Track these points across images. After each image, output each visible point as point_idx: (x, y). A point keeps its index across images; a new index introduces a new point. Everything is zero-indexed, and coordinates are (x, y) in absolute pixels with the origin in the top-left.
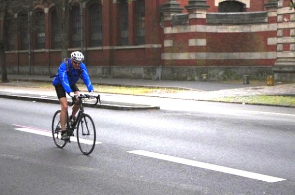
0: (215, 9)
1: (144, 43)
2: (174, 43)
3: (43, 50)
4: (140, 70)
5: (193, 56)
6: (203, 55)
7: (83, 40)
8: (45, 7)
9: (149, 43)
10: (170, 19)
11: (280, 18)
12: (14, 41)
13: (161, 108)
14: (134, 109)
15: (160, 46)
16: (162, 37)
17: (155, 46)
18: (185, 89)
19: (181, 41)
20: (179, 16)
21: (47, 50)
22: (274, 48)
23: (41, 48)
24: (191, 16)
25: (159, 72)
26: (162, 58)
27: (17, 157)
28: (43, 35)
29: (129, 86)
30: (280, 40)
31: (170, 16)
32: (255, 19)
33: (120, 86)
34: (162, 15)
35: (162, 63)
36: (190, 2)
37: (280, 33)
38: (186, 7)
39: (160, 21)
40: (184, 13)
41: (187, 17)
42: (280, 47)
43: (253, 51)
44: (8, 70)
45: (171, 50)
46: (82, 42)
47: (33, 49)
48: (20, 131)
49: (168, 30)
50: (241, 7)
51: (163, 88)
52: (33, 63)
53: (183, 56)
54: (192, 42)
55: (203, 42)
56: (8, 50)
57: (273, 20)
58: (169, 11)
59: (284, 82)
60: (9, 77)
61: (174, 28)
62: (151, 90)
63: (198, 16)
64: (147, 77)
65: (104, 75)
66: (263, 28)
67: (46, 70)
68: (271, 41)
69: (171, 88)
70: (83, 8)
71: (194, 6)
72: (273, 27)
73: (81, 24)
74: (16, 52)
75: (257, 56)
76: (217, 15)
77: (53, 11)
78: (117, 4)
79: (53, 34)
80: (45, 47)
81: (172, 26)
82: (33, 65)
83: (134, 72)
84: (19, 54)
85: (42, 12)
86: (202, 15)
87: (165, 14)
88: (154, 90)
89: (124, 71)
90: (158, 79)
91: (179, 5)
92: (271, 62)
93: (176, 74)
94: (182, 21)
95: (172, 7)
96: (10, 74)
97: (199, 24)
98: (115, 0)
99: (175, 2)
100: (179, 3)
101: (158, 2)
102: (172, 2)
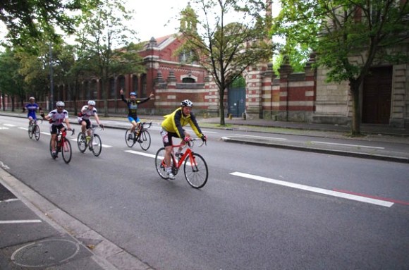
0: (180, 81)
2: (160, 97)
4: (144, 110)
5: (169, 104)
6: (174, 104)
8: (97, 79)
10: (158, 85)
11: (210, 87)
12: (82, 96)
15: (154, 99)
16: (155, 94)
19: (164, 96)
20: (163, 84)
22: (207, 101)
24: (169, 84)
25: (153, 112)
26: (155, 105)
28: (95, 93)
30: (210, 97)
32: (199, 87)
34: (154, 84)
35: (154, 107)
36: (168, 78)
37: (210, 94)
38: (166, 80)
39: (154, 86)
40: (165, 83)
41: (166, 85)
42: (210, 100)
43: (198, 101)
45: (159, 100)
49: (157, 91)
50: (193, 81)
53: (165, 104)
54: (169, 97)
55: (174, 97)
56: (79, 99)
57: (207, 87)
58: (158, 82)
59: (212, 117)
64: (147, 113)
66: (203, 91)
68: (206, 97)
71: (170, 80)
72: (207, 91)
73: (115, 87)
75: (200, 104)
76: (182, 85)
77: (100, 81)
78: (133, 78)
79: (101, 92)
81: (159, 89)
85: (95, 81)
86: (174, 84)
87: (156, 83)
90: (152, 115)
92: (206, 107)
94: (164, 87)
95: (159, 80)
98: (132, 76)
99: (161, 77)
100: (163, 78)
101: (152, 77)
102: (159, 77)
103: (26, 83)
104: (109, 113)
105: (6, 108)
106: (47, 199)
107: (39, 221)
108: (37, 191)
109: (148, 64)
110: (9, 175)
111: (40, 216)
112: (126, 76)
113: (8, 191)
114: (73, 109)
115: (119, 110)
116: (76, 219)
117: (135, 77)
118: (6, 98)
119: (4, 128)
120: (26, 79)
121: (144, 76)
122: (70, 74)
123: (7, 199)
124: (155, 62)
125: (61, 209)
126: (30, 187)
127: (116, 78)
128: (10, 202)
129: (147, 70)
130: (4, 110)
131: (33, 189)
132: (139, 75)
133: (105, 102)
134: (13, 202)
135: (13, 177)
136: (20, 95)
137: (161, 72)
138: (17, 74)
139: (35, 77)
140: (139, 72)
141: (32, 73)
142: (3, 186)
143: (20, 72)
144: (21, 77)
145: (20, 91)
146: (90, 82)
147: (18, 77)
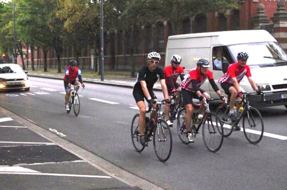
8: (165, 20)
10: (259, 28)
20: (266, 25)
24: (275, 26)
28: (162, 42)
31: (259, 26)
36: (274, 15)
38: (272, 18)
44: (136, 68)
56: (137, 54)
58: (259, 23)
63: (281, 25)
70: (192, 21)
71: (278, 18)
74: (143, 55)
77: (169, 23)
78: (218, 17)
84: (145, 56)
85: (161, 24)
86: (284, 24)
87: (255, 24)
91: (266, 17)
94: (268, 30)
95: (260, 19)
97: (282, 31)
98: (216, 14)
99: (263, 15)
100: (266, 15)
101: (250, 15)
102: (261, 15)
103: (66, 30)
105: (35, 66)
106: (112, 163)
107: (110, 177)
108: (100, 157)
110: (68, 142)
111: (109, 174)
112: (207, 16)
113: (72, 155)
114: (129, 67)
116: (144, 179)
117: (222, 16)
118: (36, 52)
119: (43, 93)
120: (66, 24)
121: (235, 13)
122: (126, 15)
123: (74, 160)
125: (129, 172)
126: (92, 153)
127: (192, 19)
128: (78, 163)
130: (33, 69)
131: (96, 155)
132: (228, 12)
134: (81, 163)
135: (72, 144)
136: (55, 47)
137: (263, 6)
138: (54, 18)
139: (78, 21)
140: (228, 9)
141: (74, 17)
142: (66, 151)
143: (57, 14)
144: (60, 22)
145: (56, 41)
146: (153, 26)
147: (55, 21)
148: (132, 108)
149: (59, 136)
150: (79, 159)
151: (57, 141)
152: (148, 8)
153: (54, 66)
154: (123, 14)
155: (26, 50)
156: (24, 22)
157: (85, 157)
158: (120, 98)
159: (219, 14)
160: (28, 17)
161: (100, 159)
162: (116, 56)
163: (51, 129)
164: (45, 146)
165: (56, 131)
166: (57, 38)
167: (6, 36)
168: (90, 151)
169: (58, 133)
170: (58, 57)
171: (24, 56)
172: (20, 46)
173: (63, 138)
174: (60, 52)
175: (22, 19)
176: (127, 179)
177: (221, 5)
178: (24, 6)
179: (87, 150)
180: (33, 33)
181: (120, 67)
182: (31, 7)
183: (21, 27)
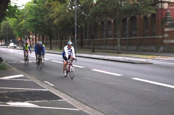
1: (155, 35)
2: (169, 36)
3: (111, 39)
4: (153, 48)
7: (128, 34)
8: (112, 20)
9: (157, 36)
10: (167, 24)
13: (153, 63)
14: (141, 63)
15: (162, 37)
16: (164, 33)
17: (160, 37)
18: (172, 56)
20: (171, 23)
21: (112, 39)
23: (110, 38)
25: (162, 49)
26: (163, 42)
27: (89, 79)
28: (110, 32)
29: (147, 55)
31: (167, 23)
33: (143, 55)
34: (163, 22)
35: (163, 44)
39: (163, 25)
44: (95, 47)
45: (167, 38)
46: (127, 35)
47: (106, 38)
48: (93, 71)
51: (162, 56)
52: (106, 44)
56: (96, 39)
58: (167, 21)
60: (95, 50)
61: (169, 29)
62: (156, 57)
64: (156, 51)
65: (137, 50)
67: (112, 47)
69: (165, 56)
70: (128, 20)
73: (127, 27)
74: (99, 39)
77: (114, 21)
78: (143, 18)
79: (115, 31)
80: (111, 38)
81: (168, 28)
82: (106, 45)
83: (150, 48)
84: (101, 40)
85: (110, 22)
87: (165, 22)
88: (157, 57)
89: (146, 48)
90: (161, 52)
91: (172, 18)
93: (169, 49)
94: (173, 26)
95: (168, 19)
96: (96, 49)
98: (142, 16)
99: (170, 17)
100: (171, 17)
101: (162, 17)
102: (168, 17)
103: (55, 25)
104: (122, 50)
106: (80, 102)
107: (78, 110)
108: (74, 98)
109: (157, 5)
110: (55, 89)
111: (78, 108)
112: (137, 17)
113: (58, 96)
114: (91, 47)
115: (131, 48)
116: (98, 111)
117: (145, 17)
120: (55, 22)
121: (154, 15)
122: (90, 17)
123: (59, 99)
124: (164, 2)
125: (90, 107)
126: (69, 95)
127: (128, 19)
128: (61, 101)
129: (156, 10)
131: (71, 97)
132: (149, 15)
133: (119, 40)
135: (57, 90)
136: (49, 35)
137: (170, 11)
138: (48, 18)
139: (62, 20)
140: (149, 13)
141: (60, 17)
142: (54, 94)
143: (50, 16)
144: (51, 20)
145: (49, 31)
146: (105, 23)
147: (49, 20)
148: (92, 70)
149: (50, 85)
150: (61, 99)
151: (49, 88)
152: (103, 12)
153: (48, 46)
154: (88, 16)
155: (32, 36)
156: (31, 20)
157: (65, 98)
158: (86, 64)
159: (144, 16)
160: (34, 18)
161: (73, 99)
162: (84, 40)
163: (45, 82)
164: (42, 91)
165: (49, 83)
166: (50, 29)
167: (21, 28)
168: (68, 95)
169: (49, 84)
170: (51, 40)
171: (31, 40)
172: (29, 34)
173: (52, 87)
174: (51, 37)
175: (30, 19)
176: (89, 111)
177: (145, 11)
178: (32, 11)
179: (66, 94)
180: (36, 27)
181: (86, 46)
182: (35, 11)
183: (29, 23)
